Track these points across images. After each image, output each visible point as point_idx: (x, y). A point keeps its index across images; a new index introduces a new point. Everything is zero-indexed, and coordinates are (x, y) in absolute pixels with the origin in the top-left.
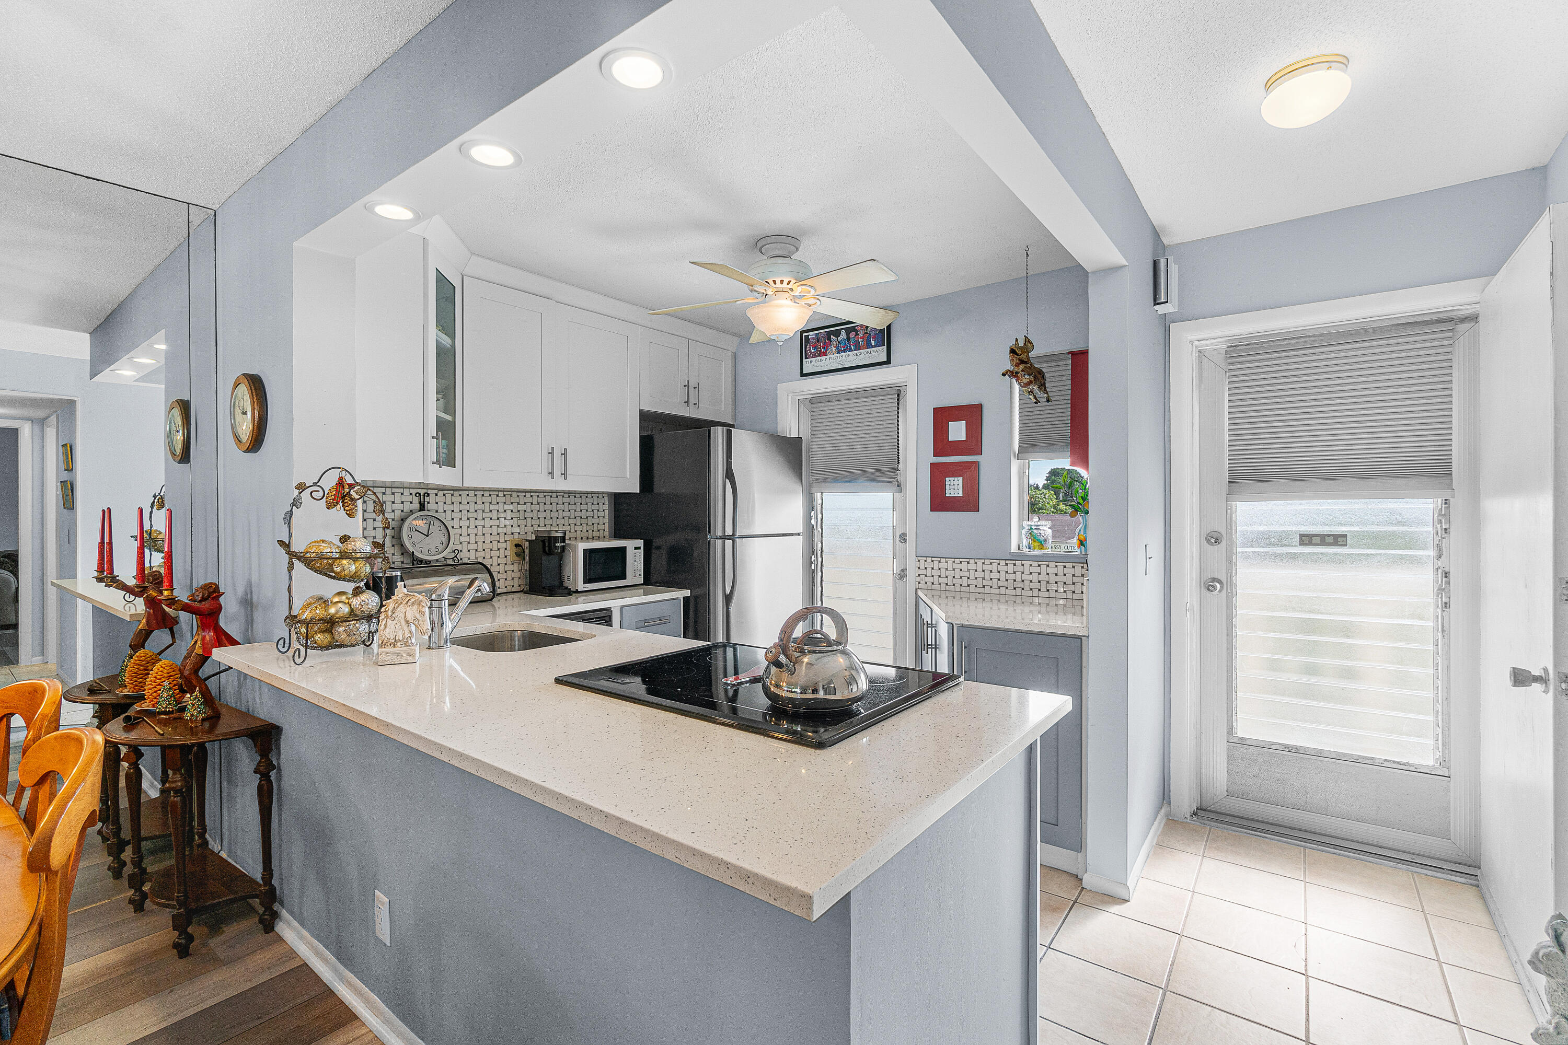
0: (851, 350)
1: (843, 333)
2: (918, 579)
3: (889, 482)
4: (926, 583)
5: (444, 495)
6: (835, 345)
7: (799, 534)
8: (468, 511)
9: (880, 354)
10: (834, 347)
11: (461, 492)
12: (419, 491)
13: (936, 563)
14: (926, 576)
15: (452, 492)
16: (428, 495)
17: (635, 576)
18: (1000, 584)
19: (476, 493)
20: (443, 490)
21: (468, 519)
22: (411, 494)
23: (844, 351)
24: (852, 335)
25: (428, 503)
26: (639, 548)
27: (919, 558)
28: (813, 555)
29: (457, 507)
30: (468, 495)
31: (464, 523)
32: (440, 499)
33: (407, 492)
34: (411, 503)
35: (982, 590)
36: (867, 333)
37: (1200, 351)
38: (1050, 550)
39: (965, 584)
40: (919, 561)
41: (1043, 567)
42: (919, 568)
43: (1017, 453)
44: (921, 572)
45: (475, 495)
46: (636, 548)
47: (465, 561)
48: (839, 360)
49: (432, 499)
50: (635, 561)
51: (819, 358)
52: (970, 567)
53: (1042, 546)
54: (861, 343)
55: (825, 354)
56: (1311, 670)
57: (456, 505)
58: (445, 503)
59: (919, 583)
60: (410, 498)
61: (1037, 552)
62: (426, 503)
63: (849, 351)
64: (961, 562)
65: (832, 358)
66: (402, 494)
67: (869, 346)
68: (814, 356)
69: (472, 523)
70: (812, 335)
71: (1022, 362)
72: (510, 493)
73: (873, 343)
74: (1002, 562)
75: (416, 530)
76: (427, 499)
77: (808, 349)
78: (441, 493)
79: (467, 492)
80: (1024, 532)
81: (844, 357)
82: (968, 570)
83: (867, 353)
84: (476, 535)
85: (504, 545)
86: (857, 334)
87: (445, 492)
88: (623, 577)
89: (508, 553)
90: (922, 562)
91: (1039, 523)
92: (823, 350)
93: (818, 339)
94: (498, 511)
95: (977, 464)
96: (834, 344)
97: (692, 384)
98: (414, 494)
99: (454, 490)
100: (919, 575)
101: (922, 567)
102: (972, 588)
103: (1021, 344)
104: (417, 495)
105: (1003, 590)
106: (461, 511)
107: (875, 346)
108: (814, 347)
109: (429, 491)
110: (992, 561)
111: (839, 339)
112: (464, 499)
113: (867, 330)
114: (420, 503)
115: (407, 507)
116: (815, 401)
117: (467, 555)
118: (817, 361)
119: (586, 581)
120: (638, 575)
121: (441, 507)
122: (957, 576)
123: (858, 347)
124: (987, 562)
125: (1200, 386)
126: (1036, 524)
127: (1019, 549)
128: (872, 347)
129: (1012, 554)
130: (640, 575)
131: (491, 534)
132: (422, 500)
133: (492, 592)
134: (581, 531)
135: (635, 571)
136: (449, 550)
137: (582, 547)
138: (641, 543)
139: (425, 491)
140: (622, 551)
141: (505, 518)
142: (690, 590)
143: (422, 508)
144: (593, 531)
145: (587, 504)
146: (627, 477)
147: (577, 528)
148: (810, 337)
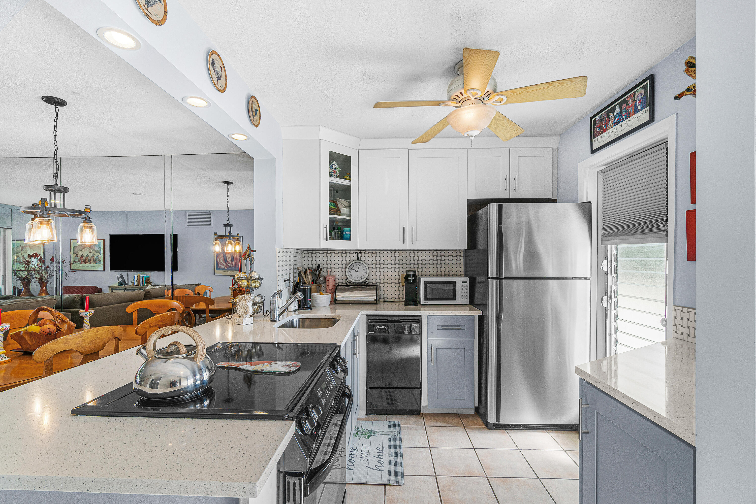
0: (623, 120)
1: (618, 108)
4: (682, 334)
5: (368, 253)
6: (612, 120)
8: (380, 260)
9: (644, 115)
10: (612, 122)
11: (376, 252)
12: (357, 251)
13: (692, 314)
14: (682, 326)
15: (372, 252)
16: (361, 253)
17: (463, 299)
19: (384, 252)
20: (368, 251)
21: (380, 264)
22: (354, 253)
23: (618, 123)
24: (624, 107)
25: (361, 257)
26: (466, 282)
27: (676, 308)
29: (374, 259)
30: (380, 253)
31: (378, 266)
32: (367, 255)
33: (352, 252)
34: (354, 257)
36: (634, 100)
40: (675, 310)
42: (676, 317)
44: (677, 321)
45: (384, 253)
46: (463, 282)
47: (371, 284)
48: (615, 132)
49: (363, 255)
50: (463, 290)
51: (602, 134)
54: (630, 111)
55: (605, 130)
57: (374, 258)
58: (369, 257)
59: (676, 332)
60: (353, 255)
62: (360, 257)
63: (622, 122)
65: (610, 132)
66: (350, 253)
67: (636, 111)
68: (599, 134)
69: (382, 266)
70: (597, 118)
73: (639, 108)
75: (353, 269)
76: (360, 255)
77: (595, 130)
78: (367, 252)
79: (379, 252)
81: (618, 128)
83: (635, 118)
84: (384, 272)
85: (398, 277)
86: (627, 105)
87: (369, 252)
88: (454, 298)
89: (400, 281)
90: (679, 312)
92: (604, 127)
93: (601, 119)
94: (395, 260)
96: (612, 119)
97: (512, 176)
98: (355, 253)
99: (373, 251)
100: (676, 325)
101: (679, 317)
104: (356, 253)
106: (376, 260)
107: (641, 110)
108: (599, 127)
109: (361, 251)
111: (615, 114)
112: (378, 255)
113: (634, 98)
114: (357, 256)
115: (352, 259)
116: (606, 170)
117: (372, 281)
118: (601, 138)
119: (427, 299)
120: (464, 298)
121: (367, 259)
123: (628, 116)
128: (639, 111)
130: (466, 299)
131: (391, 272)
132: (358, 256)
133: (376, 300)
134: (445, 271)
135: (462, 295)
136: (365, 278)
137: (423, 280)
138: (467, 279)
139: (360, 251)
140: (454, 283)
141: (399, 264)
142: (481, 311)
143: (358, 259)
144: (453, 271)
145: (449, 256)
146: (458, 240)
147: (442, 269)
148: (596, 120)
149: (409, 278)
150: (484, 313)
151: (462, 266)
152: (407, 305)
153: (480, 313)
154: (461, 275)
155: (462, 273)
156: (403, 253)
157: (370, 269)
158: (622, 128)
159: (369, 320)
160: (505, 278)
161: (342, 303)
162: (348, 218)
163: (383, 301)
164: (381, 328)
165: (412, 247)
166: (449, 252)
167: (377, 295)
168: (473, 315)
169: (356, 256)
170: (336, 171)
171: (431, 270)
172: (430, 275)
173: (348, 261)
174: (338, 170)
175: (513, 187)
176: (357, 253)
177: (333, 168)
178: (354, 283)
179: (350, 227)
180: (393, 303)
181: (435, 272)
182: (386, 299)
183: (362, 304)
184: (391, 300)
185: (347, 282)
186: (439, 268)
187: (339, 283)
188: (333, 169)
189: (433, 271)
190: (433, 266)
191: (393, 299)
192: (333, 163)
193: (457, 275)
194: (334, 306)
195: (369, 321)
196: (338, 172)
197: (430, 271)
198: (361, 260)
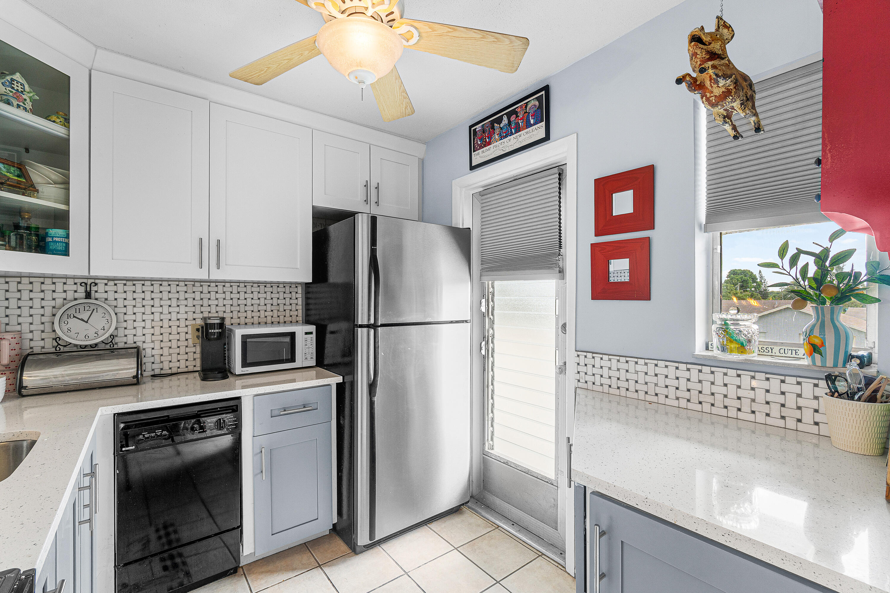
0: (512, 134)
1: (505, 118)
2: (578, 377)
3: (549, 268)
4: (586, 382)
5: (115, 284)
6: (498, 133)
7: (470, 322)
8: (143, 299)
9: (539, 131)
10: (497, 135)
11: (134, 282)
12: (85, 281)
13: (597, 360)
14: (586, 374)
15: (124, 282)
16: (96, 284)
17: (306, 359)
18: (680, 393)
19: (153, 282)
20: (113, 280)
21: (143, 306)
22: (75, 284)
23: (506, 137)
24: (513, 118)
25: (96, 291)
26: (311, 333)
27: (579, 353)
28: (484, 341)
30: (143, 285)
31: (139, 310)
32: (110, 288)
33: (70, 281)
34: (75, 291)
35: (655, 399)
36: (527, 112)
38: (756, 354)
39: (632, 389)
40: (578, 356)
41: (746, 378)
42: (578, 364)
43: (704, 222)
44: (580, 369)
45: (152, 284)
46: (306, 333)
47: (121, 345)
48: (501, 146)
49: (101, 287)
50: (306, 345)
51: (485, 148)
52: (639, 368)
53: (742, 348)
54: (521, 124)
55: (489, 144)
57: (129, 294)
58: (116, 292)
59: (579, 381)
60: (74, 287)
61: (736, 357)
62: (93, 292)
63: (510, 136)
64: (627, 362)
65: (496, 146)
66: (65, 283)
67: (528, 125)
68: (481, 147)
69: (148, 310)
70: (478, 127)
71: (713, 56)
72: (193, 283)
73: (532, 121)
74: (683, 367)
75: (74, 317)
76: (94, 288)
77: (476, 142)
78: (111, 283)
79: (142, 282)
80: (714, 327)
81: (505, 142)
82: (637, 372)
83: (527, 133)
84: (153, 320)
85: (185, 330)
86: (517, 116)
88: (293, 359)
89: (189, 336)
90: (582, 357)
91: (739, 317)
92: (487, 140)
93: (483, 130)
94: (178, 299)
95: (648, 240)
96: (497, 131)
97: (374, 184)
98: (79, 284)
99: (127, 280)
100: (579, 372)
101: (582, 363)
102: (641, 395)
103: (711, 27)
104: (83, 284)
105: (683, 403)
106: (134, 299)
107: (534, 124)
108: (480, 139)
109: (97, 281)
110: (667, 363)
111: (502, 125)
112: (139, 288)
113: (526, 110)
114: (86, 291)
115: (70, 295)
116: (484, 193)
117: (125, 339)
118: (483, 152)
119: (245, 364)
120: (309, 358)
121: (111, 295)
122: (623, 378)
123: (518, 129)
124: (662, 363)
126: (734, 317)
127: (707, 349)
128: (532, 125)
129: (697, 357)
130: (312, 358)
131: (170, 320)
132: (88, 289)
133: (136, 377)
134: (272, 317)
135: (306, 354)
136: (107, 335)
137: (239, 333)
138: (312, 328)
139: (93, 281)
140: (292, 335)
141: (186, 306)
142: (342, 377)
143: (88, 295)
144: (285, 316)
145: (278, 293)
146: (299, 267)
147: (267, 314)
148: (477, 130)
149: (210, 331)
150: (348, 379)
151: (300, 307)
152: (208, 380)
153: (340, 379)
154: (297, 322)
155: (300, 319)
156: (194, 285)
157: (121, 316)
158: (510, 143)
159: (122, 423)
160: (383, 325)
161: (42, 392)
162: (63, 207)
163: (152, 376)
164: (153, 435)
165: (216, 275)
166: (278, 287)
167: (140, 365)
168: (329, 385)
169: (82, 289)
170: (24, 97)
171: (249, 314)
172: (246, 324)
173: (59, 302)
174: (30, 98)
175: (374, 199)
176: (86, 284)
177: (13, 88)
178: (76, 346)
179: (66, 227)
180: (174, 378)
181: (256, 318)
182: (157, 372)
183: (100, 388)
184: (169, 372)
185: (59, 344)
186: (262, 312)
187: (31, 348)
188: (14, 91)
189: (253, 317)
190: (251, 308)
191: (174, 370)
192: (14, 77)
193: (291, 322)
194: (17, 402)
195: (122, 426)
196: (28, 100)
197: (246, 318)
198: (96, 299)
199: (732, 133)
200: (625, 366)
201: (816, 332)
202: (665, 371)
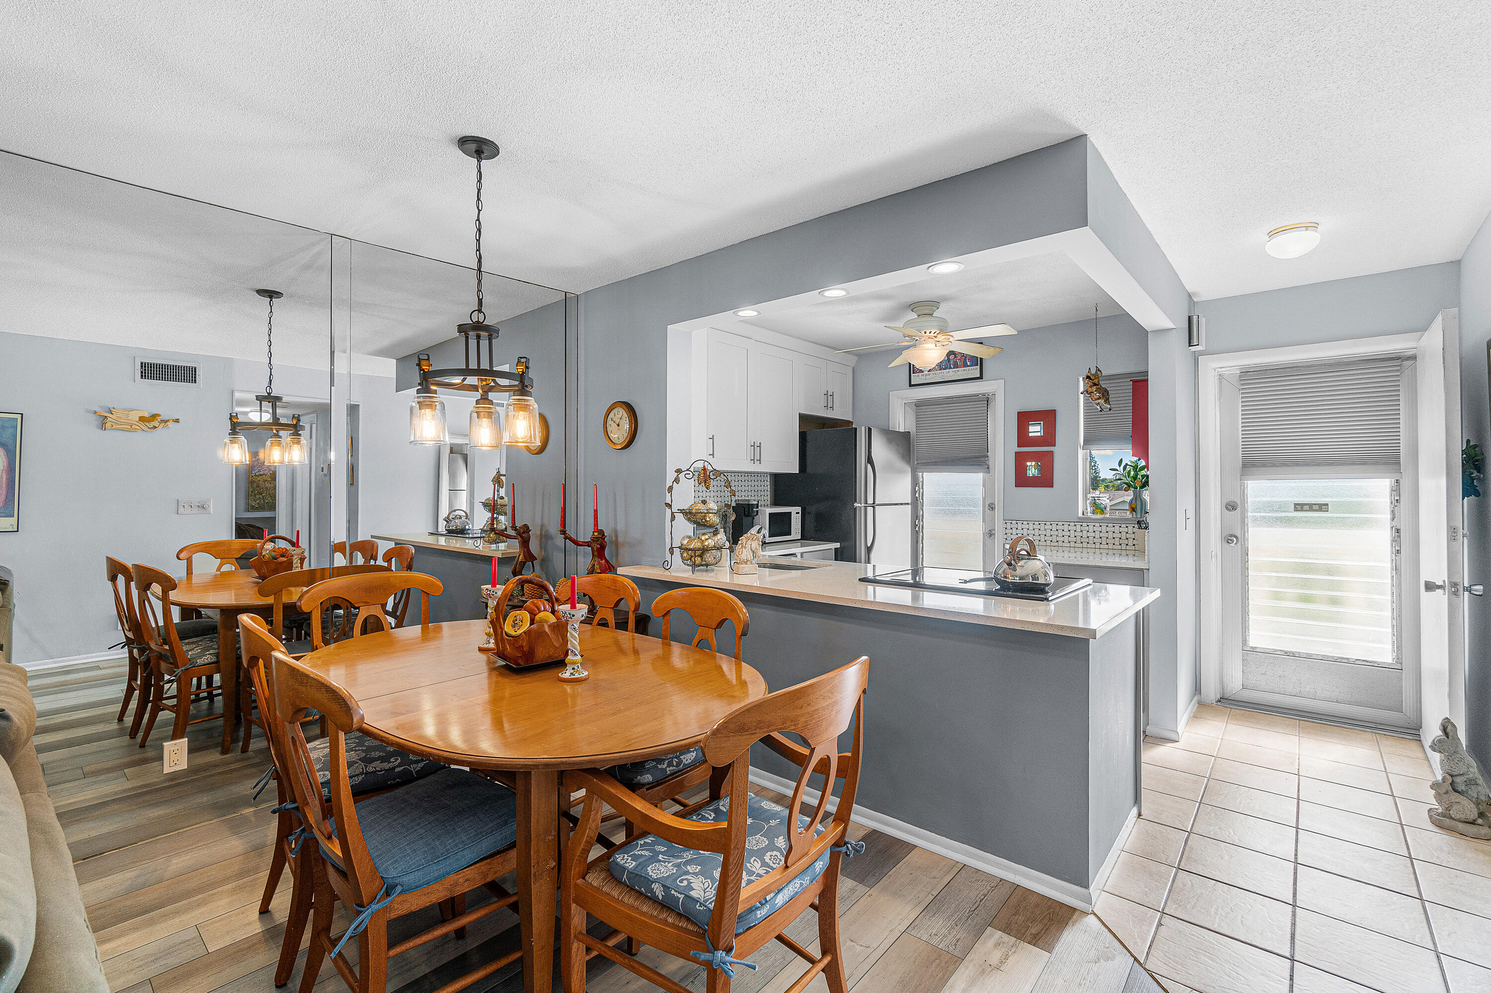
0: (950, 368)
2: (1005, 536)
3: (980, 465)
7: (908, 504)
9: (975, 372)
10: (937, 365)
13: (1020, 524)
17: (797, 532)
18: (1070, 539)
23: (945, 369)
24: (952, 357)
27: (1006, 521)
28: (917, 517)
35: (1056, 544)
36: (963, 356)
37: (1220, 375)
38: (1108, 515)
39: (1042, 540)
40: (1006, 523)
41: (1104, 527)
42: (1006, 529)
43: (1082, 444)
44: (1008, 531)
46: (796, 513)
48: (940, 375)
50: (796, 522)
52: (1046, 527)
53: (1102, 512)
54: (959, 363)
56: (1306, 599)
59: (1006, 539)
61: (1099, 516)
64: (1039, 524)
65: (935, 374)
67: (965, 365)
68: (920, 371)
71: (1095, 384)
73: (969, 363)
74: (1072, 524)
80: (1088, 502)
81: (945, 373)
82: (1045, 530)
83: (964, 370)
86: (956, 357)
88: (789, 533)
90: (1009, 524)
91: (1100, 496)
95: (1052, 453)
97: (830, 392)
100: (1006, 534)
101: (1009, 527)
102: (1048, 543)
103: (1093, 372)
105: (1072, 544)
107: (970, 366)
110: (1063, 523)
116: (920, 404)
118: (923, 375)
119: (770, 535)
123: (956, 366)
124: (1060, 523)
125: (1220, 399)
126: (1098, 496)
127: (1083, 514)
128: (968, 366)
129: (1079, 518)
130: (801, 532)
135: (796, 529)
137: (768, 512)
138: (799, 509)
140: (790, 514)
146: (791, 462)
150: (846, 544)
151: (769, 493)
153: (838, 545)
158: (949, 375)
168: (832, 549)
175: (830, 405)
199: (1100, 409)
200: (1038, 527)
201: (1134, 502)
202: (1062, 528)
